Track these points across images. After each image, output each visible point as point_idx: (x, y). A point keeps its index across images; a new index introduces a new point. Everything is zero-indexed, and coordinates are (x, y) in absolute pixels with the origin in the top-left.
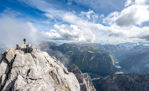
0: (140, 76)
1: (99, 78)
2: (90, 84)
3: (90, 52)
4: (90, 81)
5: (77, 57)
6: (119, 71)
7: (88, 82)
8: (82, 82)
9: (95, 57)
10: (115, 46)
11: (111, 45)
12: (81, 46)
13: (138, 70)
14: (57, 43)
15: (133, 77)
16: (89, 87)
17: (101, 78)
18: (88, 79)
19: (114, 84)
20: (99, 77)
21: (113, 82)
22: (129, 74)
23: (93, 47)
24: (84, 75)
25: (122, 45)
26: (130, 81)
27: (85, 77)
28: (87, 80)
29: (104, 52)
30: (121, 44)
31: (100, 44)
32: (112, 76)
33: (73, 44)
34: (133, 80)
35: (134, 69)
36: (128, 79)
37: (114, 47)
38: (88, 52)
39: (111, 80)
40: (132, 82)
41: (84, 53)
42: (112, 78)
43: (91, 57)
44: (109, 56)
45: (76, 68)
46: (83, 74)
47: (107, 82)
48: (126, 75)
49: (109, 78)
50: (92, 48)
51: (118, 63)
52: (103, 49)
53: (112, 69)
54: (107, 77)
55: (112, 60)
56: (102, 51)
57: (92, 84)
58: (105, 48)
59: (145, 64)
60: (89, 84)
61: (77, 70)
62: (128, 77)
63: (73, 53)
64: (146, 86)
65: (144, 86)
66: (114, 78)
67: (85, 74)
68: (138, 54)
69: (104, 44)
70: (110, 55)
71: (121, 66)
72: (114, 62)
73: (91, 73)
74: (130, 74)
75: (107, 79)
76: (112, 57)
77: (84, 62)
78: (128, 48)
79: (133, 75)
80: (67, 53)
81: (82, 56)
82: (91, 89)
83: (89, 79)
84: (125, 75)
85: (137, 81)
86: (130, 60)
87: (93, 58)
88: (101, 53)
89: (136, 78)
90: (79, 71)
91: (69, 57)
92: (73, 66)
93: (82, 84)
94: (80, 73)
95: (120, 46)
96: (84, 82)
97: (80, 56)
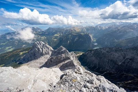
0: (110, 48)
1: (82, 54)
2: (76, 59)
3: (74, 34)
4: (76, 57)
5: (63, 39)
6: (96, 47)
7: (75, 58)
10: (95, 27)
11: (91, 27)
12: (65, 29)
13: (109, 45)
15: (105, 50)
16: (75, 61)
17: (83, 54)
19: (92, 56)
20: (81, 53)
21: (92, 55)
22: (103, 48)
23: (76, 29)
25: (100, 26)
26: (103, 52)
27: (72, 55)
28: (73, 57)
29: (85, 33)
31: (82, 26)
33: (58, 28)
34: (105, 51)
35: (106, 44)
36: (101, 51)
38: (72, 34)
39: (90, 54)
40: (104, 53)
41: (69, 36)
43: (75, 38)
44: (90, 36)
45: (63, 49)
46: (70, 53)
47: (88, 56)
48: (101, 49)
49: (89, 52)
50: (75, 31)
51: (95, 41)
52: (85, 30)
53: (91, 46)
54: (87, 52)
55: (92, 39)
56: (84, 32)
57: (77, 59)
59: (114, 39)
61: (65, 50)
62: (102, 50)
63: (59, 37)
64: (112, 54)
65: (111, 54)
68: (111, 32)
69: (86, 26)
70: (90, 35)
71: (97, 43)
73: (75, 51)
75: (87, 54)
76: (91, 36)
77: (69, 43)
78: (104, 28)
79: (105, 48)
80: (53, 37)
81: (67, 39)
82: (77, 62)
83: (75, 56)
84: (100, 49)
85: (108, 52)
86: (104, 38)
87: (77, 39)
88: (83, 34)
89: (107, 50)
90: (66, 51)
91: (55, 41)
92: (61, 48)
93: (70, 60)
94: (68, 52)
95: (98, 27)
96: (71, 59)
97: (65, 39)
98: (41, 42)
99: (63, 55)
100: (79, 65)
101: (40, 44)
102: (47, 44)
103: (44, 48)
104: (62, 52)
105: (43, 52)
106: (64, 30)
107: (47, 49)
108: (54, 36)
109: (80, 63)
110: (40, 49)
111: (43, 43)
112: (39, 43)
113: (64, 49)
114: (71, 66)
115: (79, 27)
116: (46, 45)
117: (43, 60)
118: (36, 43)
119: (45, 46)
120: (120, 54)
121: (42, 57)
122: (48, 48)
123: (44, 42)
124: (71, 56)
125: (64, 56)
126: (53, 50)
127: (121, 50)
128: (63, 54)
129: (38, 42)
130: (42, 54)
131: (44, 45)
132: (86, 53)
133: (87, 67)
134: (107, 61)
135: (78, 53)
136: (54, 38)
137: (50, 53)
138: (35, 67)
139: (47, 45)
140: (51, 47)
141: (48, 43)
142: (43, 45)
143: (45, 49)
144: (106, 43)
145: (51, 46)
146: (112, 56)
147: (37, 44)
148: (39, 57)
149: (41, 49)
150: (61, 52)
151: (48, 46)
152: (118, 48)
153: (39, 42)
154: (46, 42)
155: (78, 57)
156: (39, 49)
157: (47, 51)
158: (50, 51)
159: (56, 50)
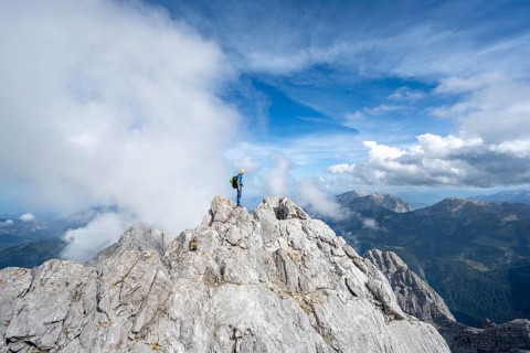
14: (405, 199)
80: (464, 248)
91: (479, 272)
98: (394, 255)
101: (387, 264)
102: (422, 272)
107: (414, 300)
111: (400, 262)
112: (382, 260)
116: (415, 276)
118: (370, 253)
119: (407, 280)
122: (421, 297)
123: (405, 261)
126: (451, 317)
129: (380, 253)
131: (404, 275)
139: (417, 279)
140: (441, 300)
141: (426, 271)
142: (400, 270)
145: (441, 292)
151: (424, 286)
153: (384, 255)
157: (411, 306)
158: (433, 315)
159: (475, 330)
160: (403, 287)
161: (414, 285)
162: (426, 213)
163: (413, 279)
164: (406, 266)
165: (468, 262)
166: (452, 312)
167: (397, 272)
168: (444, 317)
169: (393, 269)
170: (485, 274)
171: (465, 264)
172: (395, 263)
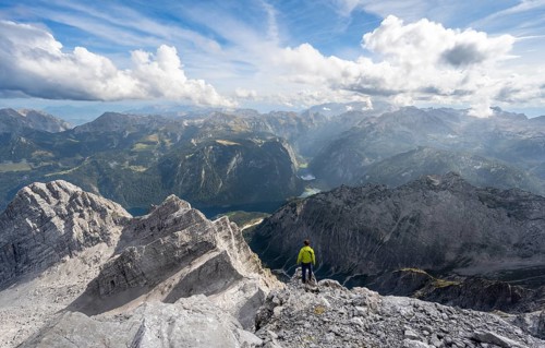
0: (353, 190)
1: (261, 221)
2: (238, 245)
3: (225, 143)
4: (237, 237)
5: (176, 166)
6: (311, 188)
7: (233, 241)
8: (214, 247)
9: (241, 159)
10: (298, 116)
11: (287, 114)
12: (185, 123)
13: (350, 176)
14: (58, 117)
15: (340, 197)
16: (238, 255)
17: (266, 220)
18: (230, 233)
19: (299, 225)
20: (260, 217)
21: (297, 219)
22: (332, 192)
23: (231, 123)
24: (218, 223)
25: (315, 112)
26: (333, 206)
27: (220, 229)
28: (227, 238)
29: (269, 138)
30: (313, 108)
31: (256, 112)
32: (294, 206)
33: (149, 117)
34: (340, 202)
35: (341, 175)
36: (329, 203)
37: (296, 119)
38: (215, 144)
39: (293, 215)
40: (337, 207)
41: (203, 150)
42: (294, 212)
43: (230, 159)
44: (284, 149)
45: (181, 210)
46: (212, 224)
47: (284, 225)
48: (326, 194)
49: (287, 211)
50: (229, 128)
51: (305, 166)
52: (265, 127)
53: (292, 185)
54: (282, 212)
55: (293, 159)
56: (262, 136)
57: (244, 243)
58: (270, 123)
59: (363, 158)
60: (235, 248)
61: (189, 214)
62: (330, 198)
63: (157, 154)
64: (363, 210)
65: (359, 210)
66: (298, 211)
67: (219, 220)
69: (268, 112)
70: (286, 146)
71: (314, 174)
72: (298, 163)
73: (234, 214)
74: (335, 190)
75: (282, 217)
76: (290, 151)
77: (206, 182)
79: (340, 191)
80: (127, 157)
81: (197, 160)
82: (244, 258)
83: (234, 231)
84: (323, 196)
85: (348, 203)
87: (237, 163)
88: (259, 141)
89: (345, 197)
90: (197, 215)
91: (140, 173)
92: (171, 202)
93: (213, 255)
94: (202, 221)
95: (312, 116)
96: (218, 246)
97: (187, 164)
98: (62, 182)
99: (183, 236)
100: (254, 267)
101: (56, 195)
102: (96, 189)
103: (76, 215)
104: (176, 221)
105: (75, 235)
106: (178, 124)
107: (96, 217)
108: (132, 154)
109: (257, 259)
110: (56, 221)
111: (72, 188)
112: (47, 192)
113: (184, 208)
114: (222, 277)
115: (241, 116)
116: (91, 195)
117: (77, 273)
118: (27, 189)
119: (85, 202)
120: (383, 205)
121: (67, 258)
122: (102, 212)
123: (77, 185)
124: (219, 234)
125: (187, 239)
126: (129, 216)
127: (387, 193)
128: (179, 233)
129: (42, 186)
130: (67, 246)
131: (79, 198)
132: (278, 216)
133: (286, 269)
134: (351, 234)
135: (248, 220)
136: (132, 163)
137: (116, 233)
138: (23, 320)
139: (95, 197)
140: (119, 206)
141: (99, 186)
142: (74, 196)
143: (82, 216)
144: (340, 172)
145: (116, 199)
146: (362, 216)
147: (37, 197)
148: (52, 264)
149: (62, 217)
150: (169, 221)
151: (101, 201)
152: (377, 187)
153: (49, 187)
154: (86, 180)
155: (246, 234)
156: (44, 220)
157: (95, 224)
158: (115, 222)
159: (146, 217)
160: (81, 211)
161: (93, 204)
162: (88, 130)
163: (91, 199)
164: (79, 190)
165: (132, 167)
166: (129, 211)
167: (71, 200)
168: (125, 218)
169: (65, 198)
170: (144, 173)
171: (130, 170)
172: (66, 190)
